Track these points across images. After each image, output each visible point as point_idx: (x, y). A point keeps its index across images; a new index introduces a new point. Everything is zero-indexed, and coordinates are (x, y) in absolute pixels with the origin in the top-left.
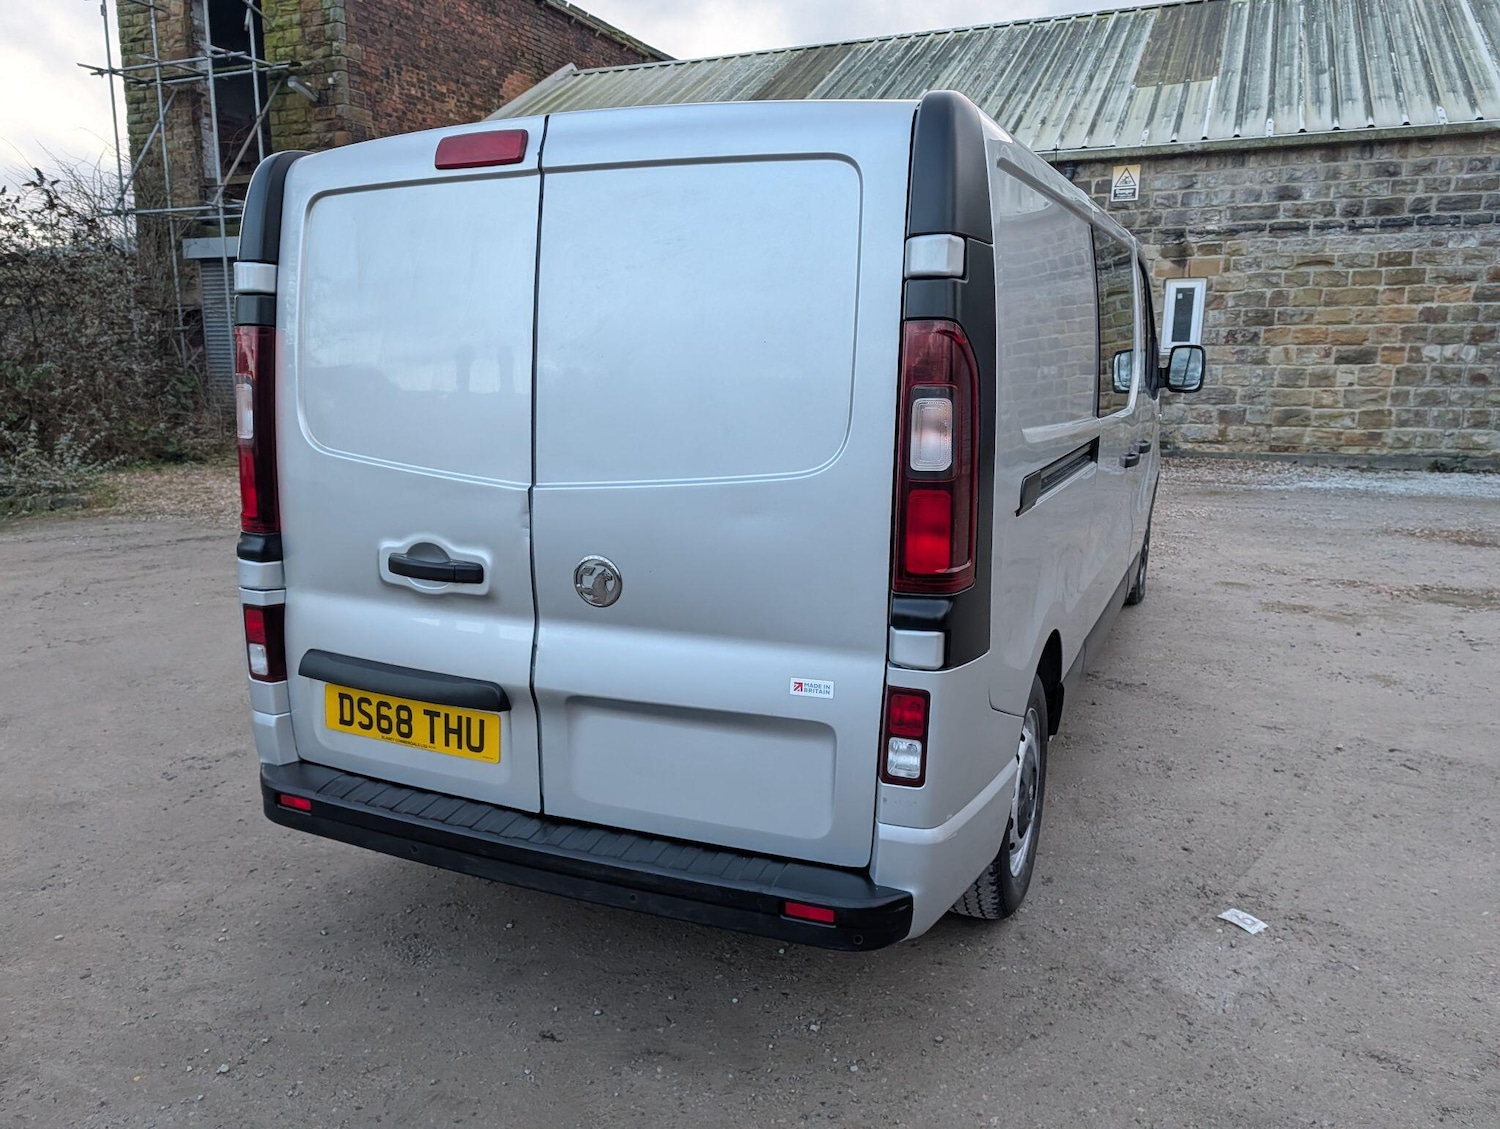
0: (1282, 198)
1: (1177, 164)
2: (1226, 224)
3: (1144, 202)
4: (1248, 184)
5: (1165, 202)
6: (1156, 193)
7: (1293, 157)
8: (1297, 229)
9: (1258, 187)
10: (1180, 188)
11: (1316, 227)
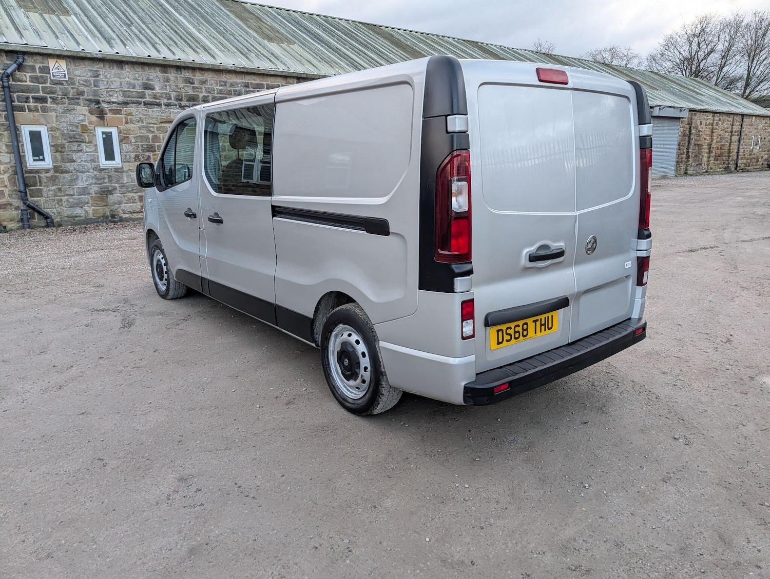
0: (146, 88)
1: (87, 63)
2: (121, 99)
3: (71, 82)
4: (127, 79)
5: (85, 83)
6: (78, 78)
7: (146, 68)
8: (157, 105)
9: (132, 81)
10: (91, 77)
11: (165, 105)
